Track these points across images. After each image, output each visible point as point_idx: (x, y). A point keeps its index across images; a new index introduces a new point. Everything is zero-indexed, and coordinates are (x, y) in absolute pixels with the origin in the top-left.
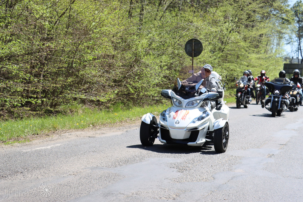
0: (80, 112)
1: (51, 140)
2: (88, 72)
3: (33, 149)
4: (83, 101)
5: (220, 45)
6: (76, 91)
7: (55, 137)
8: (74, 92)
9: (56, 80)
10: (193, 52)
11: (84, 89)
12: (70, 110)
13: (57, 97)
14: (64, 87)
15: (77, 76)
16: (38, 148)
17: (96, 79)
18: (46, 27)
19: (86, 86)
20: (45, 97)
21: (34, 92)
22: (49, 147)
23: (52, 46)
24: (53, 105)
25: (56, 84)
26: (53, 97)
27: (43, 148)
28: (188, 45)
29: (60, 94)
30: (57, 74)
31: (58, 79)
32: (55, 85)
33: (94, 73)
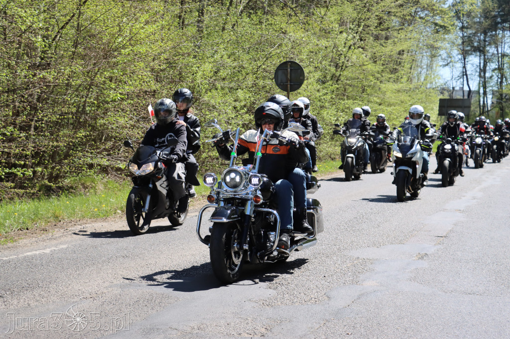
0: (100, 187)
1: (50, 239)
2: (112, 119)
3: (21, 256)
4: (104, 170)
5: (333, 69)
6: (91, 153)
7: (57, 232)
8: (89, 155)
9: (58, 136)
10: (289, 83)
11: (105, 149)
12: (83, 184)
13: (60, 163)
14: (72, 147)
15: (94, 128)
16: (29, 254)
17: (126, 131)
18: (38, 45)
19: (109, 144)
20: (38, 165)
21: (20, 157)
22: (48, 251)
23: (50, 78)
24: (53, 178)
25: (57, 141)
26: (54, 165)
27: (37, 252)
28: (280, 72)
29: (65, 158)
30: (58, 125)
31: (61, 133)
32: (55, 143)
33: (122, 121)
